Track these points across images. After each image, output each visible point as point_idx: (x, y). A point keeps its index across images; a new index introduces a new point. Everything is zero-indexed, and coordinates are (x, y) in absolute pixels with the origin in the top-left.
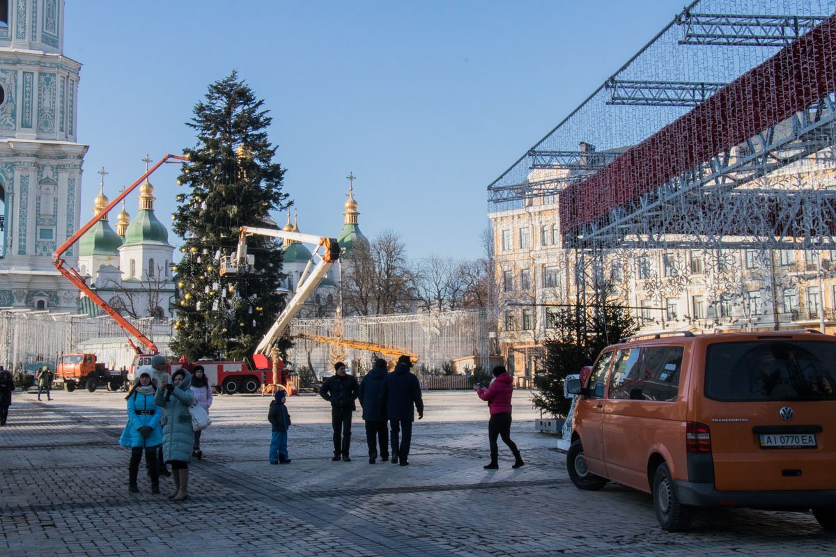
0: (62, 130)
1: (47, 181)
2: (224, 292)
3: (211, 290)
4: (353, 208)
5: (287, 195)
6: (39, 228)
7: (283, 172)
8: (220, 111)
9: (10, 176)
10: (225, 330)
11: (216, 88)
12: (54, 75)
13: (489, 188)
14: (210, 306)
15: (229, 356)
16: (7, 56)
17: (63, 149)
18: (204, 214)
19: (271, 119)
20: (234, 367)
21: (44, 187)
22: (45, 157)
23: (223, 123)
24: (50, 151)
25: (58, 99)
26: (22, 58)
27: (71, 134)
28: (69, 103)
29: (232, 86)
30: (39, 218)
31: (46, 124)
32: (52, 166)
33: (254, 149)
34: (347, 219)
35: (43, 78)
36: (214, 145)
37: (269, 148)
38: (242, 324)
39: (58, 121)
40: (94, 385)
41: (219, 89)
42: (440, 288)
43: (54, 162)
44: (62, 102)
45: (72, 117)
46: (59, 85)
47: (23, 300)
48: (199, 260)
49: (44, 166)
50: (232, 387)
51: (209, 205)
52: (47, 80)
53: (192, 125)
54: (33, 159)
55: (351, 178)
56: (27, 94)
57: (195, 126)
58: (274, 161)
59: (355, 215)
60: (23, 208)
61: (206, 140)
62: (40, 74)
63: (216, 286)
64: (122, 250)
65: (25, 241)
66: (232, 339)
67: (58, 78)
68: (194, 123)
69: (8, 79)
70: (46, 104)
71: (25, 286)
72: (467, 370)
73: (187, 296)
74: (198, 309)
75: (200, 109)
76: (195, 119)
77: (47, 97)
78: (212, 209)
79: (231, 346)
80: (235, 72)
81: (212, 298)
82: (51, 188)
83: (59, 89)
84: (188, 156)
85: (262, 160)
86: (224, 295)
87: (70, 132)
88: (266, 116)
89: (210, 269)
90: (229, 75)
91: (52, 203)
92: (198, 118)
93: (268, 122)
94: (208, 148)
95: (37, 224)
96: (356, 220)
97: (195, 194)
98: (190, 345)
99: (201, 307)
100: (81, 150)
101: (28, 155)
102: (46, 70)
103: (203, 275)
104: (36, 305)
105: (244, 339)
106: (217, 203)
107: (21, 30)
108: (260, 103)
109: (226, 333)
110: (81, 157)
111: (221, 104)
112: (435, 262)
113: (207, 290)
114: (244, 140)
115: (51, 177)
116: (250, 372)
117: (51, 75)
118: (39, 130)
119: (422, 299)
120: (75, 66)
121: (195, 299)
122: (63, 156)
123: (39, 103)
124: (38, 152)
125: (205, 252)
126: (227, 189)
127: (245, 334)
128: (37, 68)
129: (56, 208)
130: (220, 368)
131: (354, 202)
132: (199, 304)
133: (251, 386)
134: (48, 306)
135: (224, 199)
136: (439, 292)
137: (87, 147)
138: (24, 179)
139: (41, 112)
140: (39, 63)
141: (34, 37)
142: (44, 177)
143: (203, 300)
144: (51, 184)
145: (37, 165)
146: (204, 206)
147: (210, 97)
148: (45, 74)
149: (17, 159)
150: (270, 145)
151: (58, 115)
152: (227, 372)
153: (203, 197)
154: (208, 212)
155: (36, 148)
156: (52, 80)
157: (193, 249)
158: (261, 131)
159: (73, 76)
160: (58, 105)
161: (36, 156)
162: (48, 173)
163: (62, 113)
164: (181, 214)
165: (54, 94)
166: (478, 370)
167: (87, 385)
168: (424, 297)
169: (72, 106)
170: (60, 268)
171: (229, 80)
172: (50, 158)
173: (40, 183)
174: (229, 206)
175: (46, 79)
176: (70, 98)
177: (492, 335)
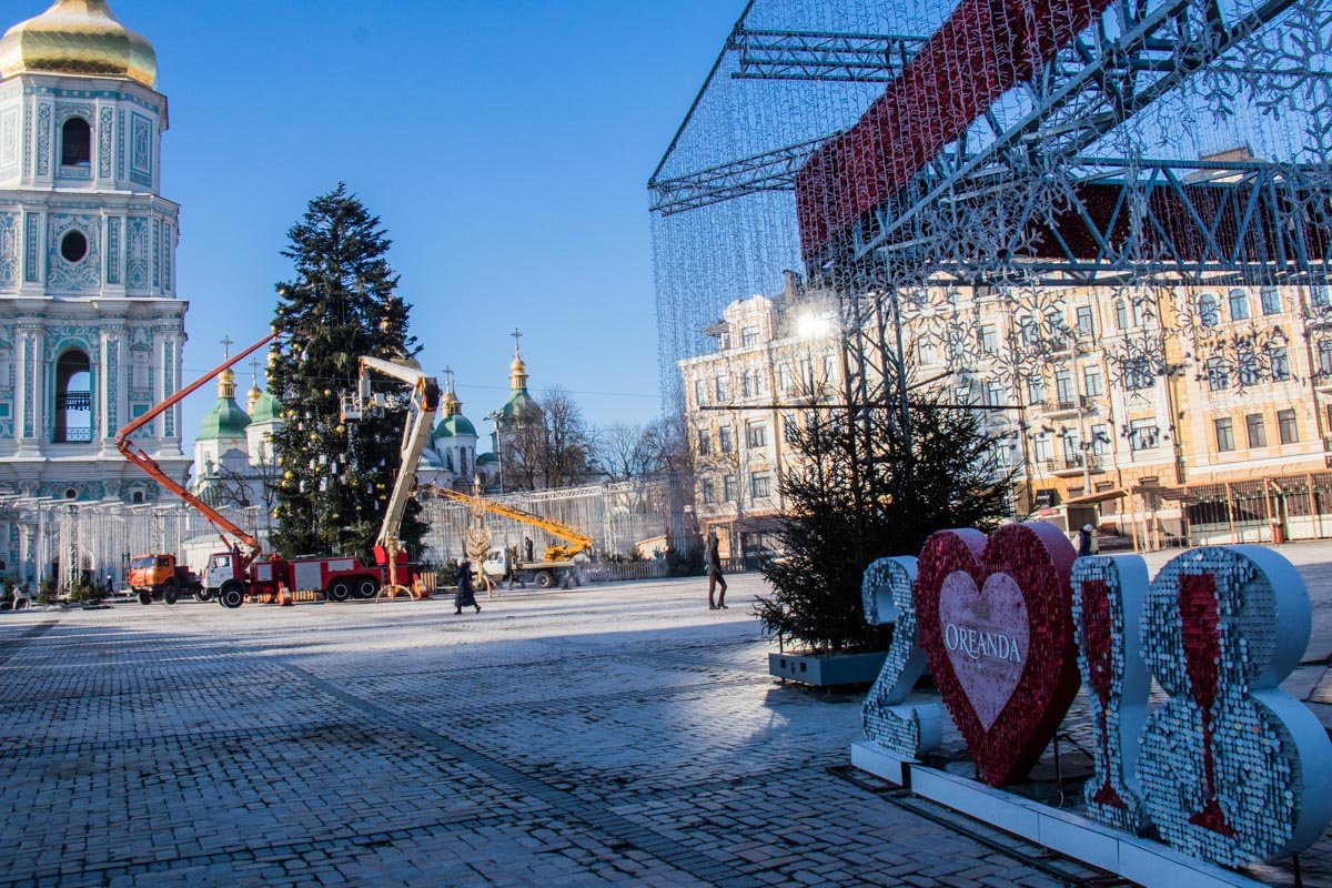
0: (156, 284)
1: (140, 347)
2: (334, 466)
3: (317, 464)
4: (521, 369)
5: (414, 339)
6: (132, 404)
7: (408, 309)
8: (323, 233)
9: (95, 343)
10: (336, 516)
11: (316, 204)
12: (146, 219)
13: (652, 185)
14: (317, 485)
15: (342, 550)
16: (88, 199)
17: (158, 307)
18: (305, 367)
19: (390, 241)
20: (343, 565)
21: (137, 354)
22: (136, 318)
23: (329, 249)
24: (142, 310)
25: (151, 247)
26: (106, 200)
27: (168, 288)
28: (165, 252)
29: (339, 202)
30: (132, 393)
31: (137, 278)
32: (145, 329)
33: (368, 281)
34: (514, 383)
35: (132, 223)
36: (315, 277)
37: (388, 279)
38: (359, 508)
39: (151, 272)
40: (173, 595)
41: (321, 207)
42: (627, 459)
43: (147, 324)
44: (156, 251)
45: (168, 269)
46: (151, 229)
47: (117, 493)
48: (300, 427)
49: (135, 329)
50: (341, 591)
51: (310, 355)
52: (138, 225)
53: (288, 255)
54: (122, 321)
55: (517, 335)
56: (113, 242)
57: (292, 256)
58: (394, 294)
59: (523, 378)
60: (112, 380)
61: (305, 272)
62: (129, 218)
63: (323, 459)
64: (249, 430)
65: (115, 420)
66: (348, 528)
67: (151, 222)
68: (292, 251)
69: (91, 226)
70: (137, 254)
71: (117, 476)
72: (657, 554)
73: (288, 475)
74: (302, 490)
75: (298, 234)
76: (292, 247)
77: (138, 246)
78: (314, 360)
79: (345, 536)
80: (342, 186)
81: (318, 475)
82: (145, 354)
83: (151, 236)
84: (282, 292)
85: (379, 295)
86: (334, 470)
87: (167, 286)
88: (384, 237)
89: (313, 437)
90: (335, 188)
91: (146, 373)
92: (297, 246)
93: (385, 246)
94: (309, 283)
95: (129, 399)
96: (524, 384)
97: (294, 341)
98: (293, 538)
99: (306, 488)
100: (178, 308)
101: (115, 317)
102: (134, 214)
103: (306, 445)
104: (132, 497)
105: (361, 527)
106: (321, 351)
107: (105, 168)
108: (375, 222)
109: (337, 519)
110: (180, 316)
111: (324, 225)
112: (620, 430)
113: (312, 464)
114: (357, 270)
115: (144, 341)
116: (365, 569)
117: (142, 219)
118: (129, 286)
119: (607, 473)
120: (170, 208)
121: (297, 477)
122: (158, 315)
123: (128, 253)
124: (127, 312)
125: (308, 415)
126: (332, 332)
127: (363, 520)
128: (126, 211)
129: (151, 378)
130: (324, 567)
131: (522, 363)
132: (302, 483)
133: (368, 589)
134: (147, 498)
135: (329, 346)
136: (626, 465)
137: (186, 304)
138: (112, 346)
139: (130, 264)
140: (127, 206)
141: (121, 176)
142: (137, 341)
143: (308, 478)
144: (144, 350)
145: (127, 328)
146: (304, 356)
147: (309, 217)
148: (134, 218)
149: (103, 321)
150: (388, 273)
151: (151, 266)
152: (334, 572)
153: (303, 344)
154: (309, 365)
155: (125, 307)
156: (144, 224)
157: (291, 413)
158: (379, 257)
159: (169, 220)
160: (151, 254)
161: (124, 317)
162: (140, 337)
163: (157, 264)
164: (276, 369)
165: (146, 242)
166: (671, 552)
167: (164, 595)
168: (609, 471)
169: (168, 256)
170: (124, 451)
171: (334, 196)
172: (143, 318)
173: (131, 349)
174: (335, 354)
175: (136, 224)
176: (166, 245)
177: (688, 509)
